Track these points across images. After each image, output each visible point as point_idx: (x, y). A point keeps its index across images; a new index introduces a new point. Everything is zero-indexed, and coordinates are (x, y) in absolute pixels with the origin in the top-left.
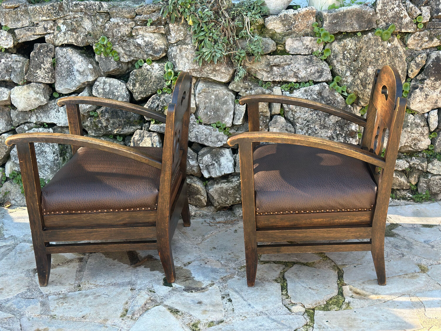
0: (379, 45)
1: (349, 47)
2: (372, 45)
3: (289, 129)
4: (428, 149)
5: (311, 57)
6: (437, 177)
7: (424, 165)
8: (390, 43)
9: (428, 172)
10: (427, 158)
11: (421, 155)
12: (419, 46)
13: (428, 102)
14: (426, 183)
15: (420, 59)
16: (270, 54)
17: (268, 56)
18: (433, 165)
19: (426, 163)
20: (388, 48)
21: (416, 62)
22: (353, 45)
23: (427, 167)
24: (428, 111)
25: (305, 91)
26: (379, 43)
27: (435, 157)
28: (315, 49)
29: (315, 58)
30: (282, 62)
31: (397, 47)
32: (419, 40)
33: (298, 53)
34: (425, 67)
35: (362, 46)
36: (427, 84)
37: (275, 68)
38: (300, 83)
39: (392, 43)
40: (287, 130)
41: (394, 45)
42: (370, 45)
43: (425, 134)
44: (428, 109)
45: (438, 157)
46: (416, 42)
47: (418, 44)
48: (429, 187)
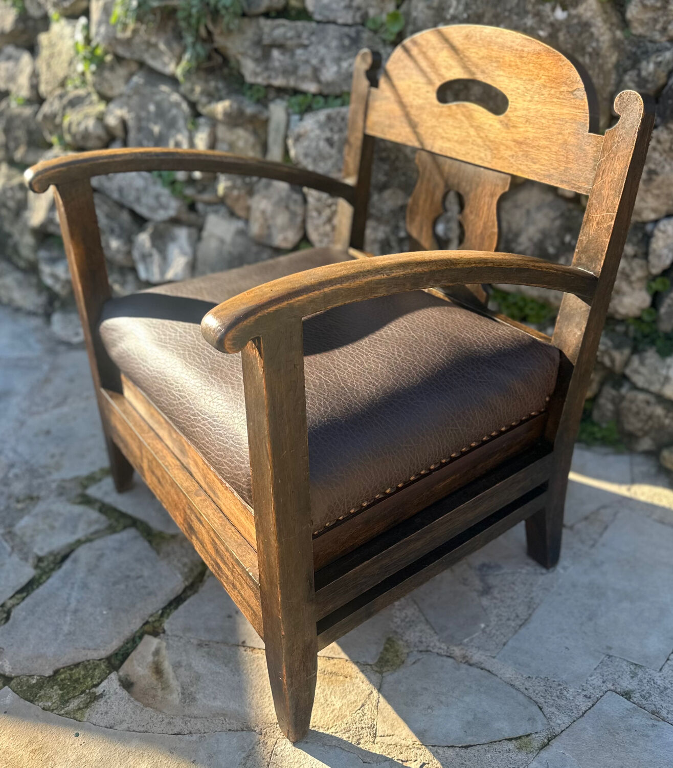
0: (526, 12)
1: (452, 11)
2: (510, 11)
3: (293, 207)
4: (638, 319)
5: (358, 33)
6: (641, 396)
7: (619, 357)
8: (564, 8)
9: (625, 377)
10: (635, 339)
11: (620, 328)
12: (659, 26)
13: (656, 192)
14: (613, 401)
15: (651, 67)
16: (267, 15)
17: (263, 21)
18: (642, 362)
19: (627, 351)
20: (552, 25)
21: (639, 75)
22: (461, 8)
23: (627, 363)
24: (652, 216)
25: (329, 118)
26: (529, 7)
27: (653, 343)
28: (372, 12)
29: (366, 35)
30: (291, 38)
31: (586, 26)
32: (659, 9)
33: (332, 18)
34: (664, 91)
35: (480, 11)
36: (659, 142)
37: (276, 53)
38: (326, 97)
39: (573, 12)
40: (287, 207)
41: (579, 16)
42: (505, 10)
43: (633, 278)
44: (654, 210)
45: (659, 343)
46: (650, 15)
47: (656, 21)
48: (618, 414)
